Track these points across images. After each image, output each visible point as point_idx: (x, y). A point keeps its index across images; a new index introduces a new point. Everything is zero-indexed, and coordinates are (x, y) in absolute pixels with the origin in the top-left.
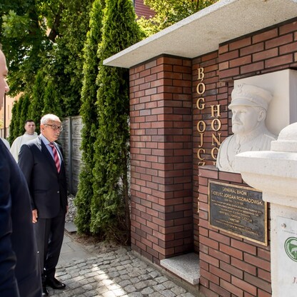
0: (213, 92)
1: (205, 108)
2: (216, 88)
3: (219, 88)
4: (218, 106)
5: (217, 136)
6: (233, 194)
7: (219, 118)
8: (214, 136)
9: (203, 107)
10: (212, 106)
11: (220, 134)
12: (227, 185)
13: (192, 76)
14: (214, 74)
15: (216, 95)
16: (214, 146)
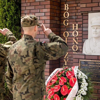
0: (74, 17)
1: (69, 25)
2: (76, 15)
3: (77, 16)
4: (77, 25)
5: (76, 39)
6: (94, 65)
7: (77, 30)
8: (74, 39)
9: (68, 25)
10: (73, 25)
11: (77, 38)
12: (90, 61)
13: (60, 8)
14: (74, 8)
15: (76, 19)
16: (74, 44)
